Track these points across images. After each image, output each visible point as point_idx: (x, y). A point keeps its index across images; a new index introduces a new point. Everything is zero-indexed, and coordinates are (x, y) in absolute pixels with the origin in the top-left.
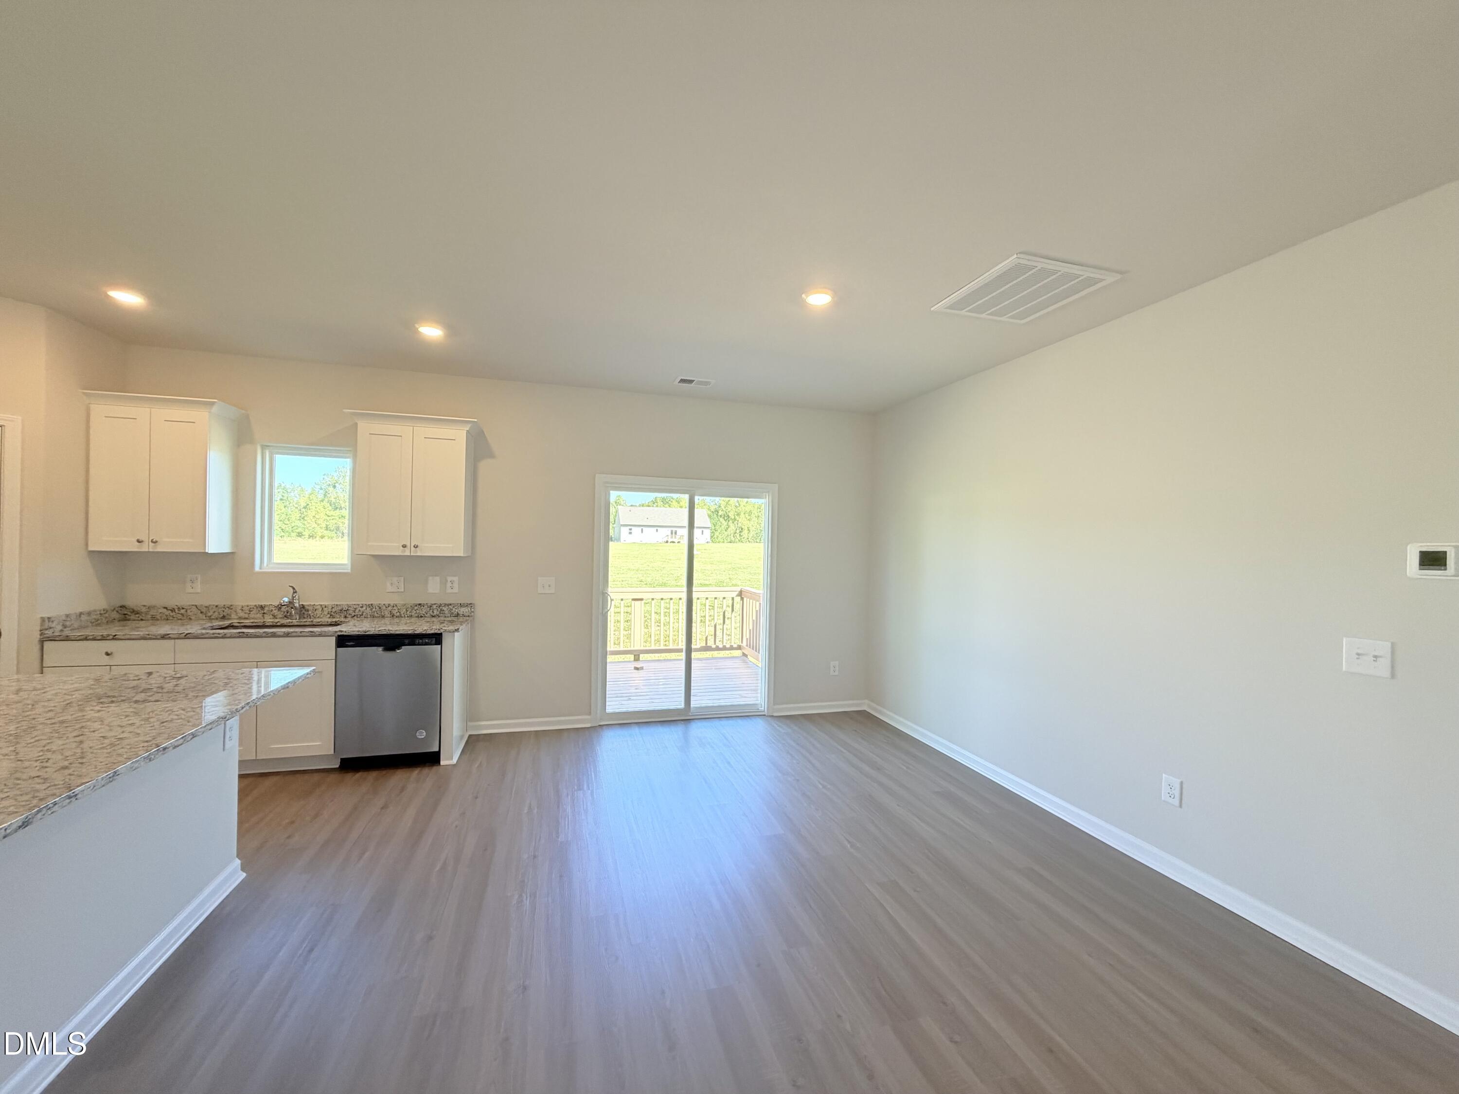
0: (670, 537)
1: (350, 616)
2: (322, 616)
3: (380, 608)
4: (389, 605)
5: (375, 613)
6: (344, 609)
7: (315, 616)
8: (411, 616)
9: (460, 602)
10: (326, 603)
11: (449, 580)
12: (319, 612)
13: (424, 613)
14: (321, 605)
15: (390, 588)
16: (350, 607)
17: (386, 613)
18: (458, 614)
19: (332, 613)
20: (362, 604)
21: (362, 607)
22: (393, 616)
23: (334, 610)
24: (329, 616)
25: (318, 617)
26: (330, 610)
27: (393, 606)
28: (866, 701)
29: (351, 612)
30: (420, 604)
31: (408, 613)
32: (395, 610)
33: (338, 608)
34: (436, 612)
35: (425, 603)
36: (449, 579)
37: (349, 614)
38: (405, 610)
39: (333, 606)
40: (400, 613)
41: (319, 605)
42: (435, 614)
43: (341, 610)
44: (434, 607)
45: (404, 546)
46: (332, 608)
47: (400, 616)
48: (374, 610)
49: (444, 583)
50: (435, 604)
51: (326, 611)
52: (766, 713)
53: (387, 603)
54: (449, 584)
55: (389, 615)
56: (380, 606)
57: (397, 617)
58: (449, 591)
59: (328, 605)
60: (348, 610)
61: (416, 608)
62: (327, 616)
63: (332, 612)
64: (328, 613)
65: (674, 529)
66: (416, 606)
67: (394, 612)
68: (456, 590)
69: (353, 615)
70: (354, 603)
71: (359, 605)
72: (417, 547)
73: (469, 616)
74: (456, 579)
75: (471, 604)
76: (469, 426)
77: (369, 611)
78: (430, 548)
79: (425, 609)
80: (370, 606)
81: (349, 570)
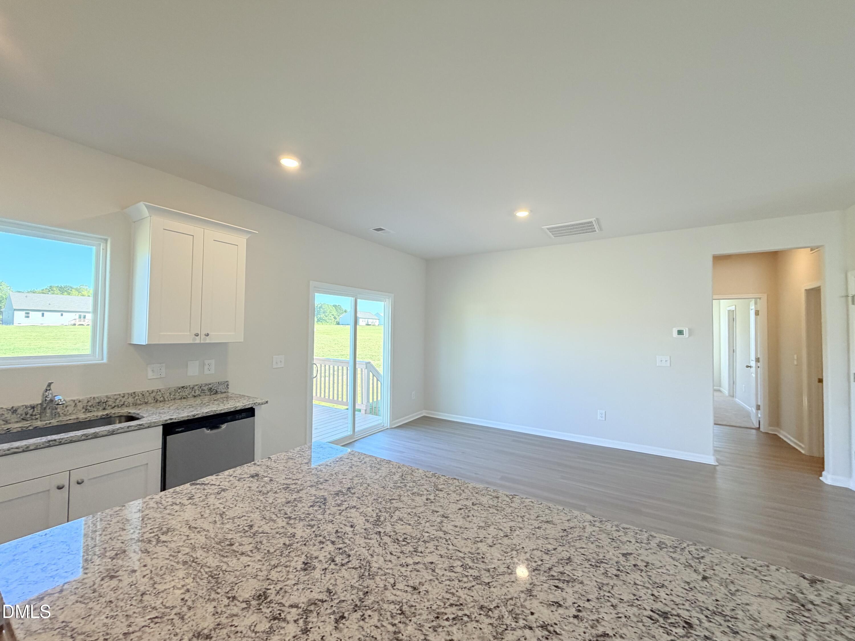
0: (77, 320)
1: (110, 407)
2: (74, 412)
3: (143, 395)
4: (153, 392)
5: (138, 400)
6: (103, 401)
7: (65, 413)
8: (175, 399)
9: (218, 381)
10: (81, 398)
11: (207, 364)
12: (70, 409)
13: (186, 394)
14: (74, 401)
15: (150, 375)
16: (110, 398)
17: (150, 399)
18: (216, 391)
19: (88, 408)
20: (124, 394)
21: (123, 397)
22: (156, 402)
23: (90, 404)
24: (84, 410)
25: (70, 414)
26: (85, 405)
27: (157, 392)
28: (424, 411)
29: (110, 403)
30: (183, 387)
31: (172, 396)
32: (159, 395)
33: (95, 401)
34: (197, 393)
35: (188, 385)
36: (207, 362)
37: (109, 406)
38: (168, 394)
39: (89, 400)
40: (164, 397)
41: (72, 400)
42: (197, 394)
43: (99, 403)
44: (196, 388)
45: (197, 335)
46: (88, 401)
47: (164, 401)
48: (137, 397)
49: (202, 366)
50: (197, 385)
51: (80, 406)
52: (389, 427)
53: (150, 389)
54: (206, 367)
55: (153, 401)
56: (144, 393)
57: (161, 402)
58: (207, 372)
59: (82, 399)
60: (107, 401)
61: (179, 391)
62: (80, 411)
63: (87, 406)
64: (83, 408)
65: (82, 314)
66: (179, 389)
67: (158, 397)
68: (213, 371)
69: (113, 406)
70: (114, 394)
71: (120, 395)
72: (207, 335)
73: (225, 392)
74: (213, 362)
75: (227, 382)
76: (249, 235)
77: (131, 400)
78: (215, 338)
79: (187, 391)
80: (133, 394)
81: (105, 361)
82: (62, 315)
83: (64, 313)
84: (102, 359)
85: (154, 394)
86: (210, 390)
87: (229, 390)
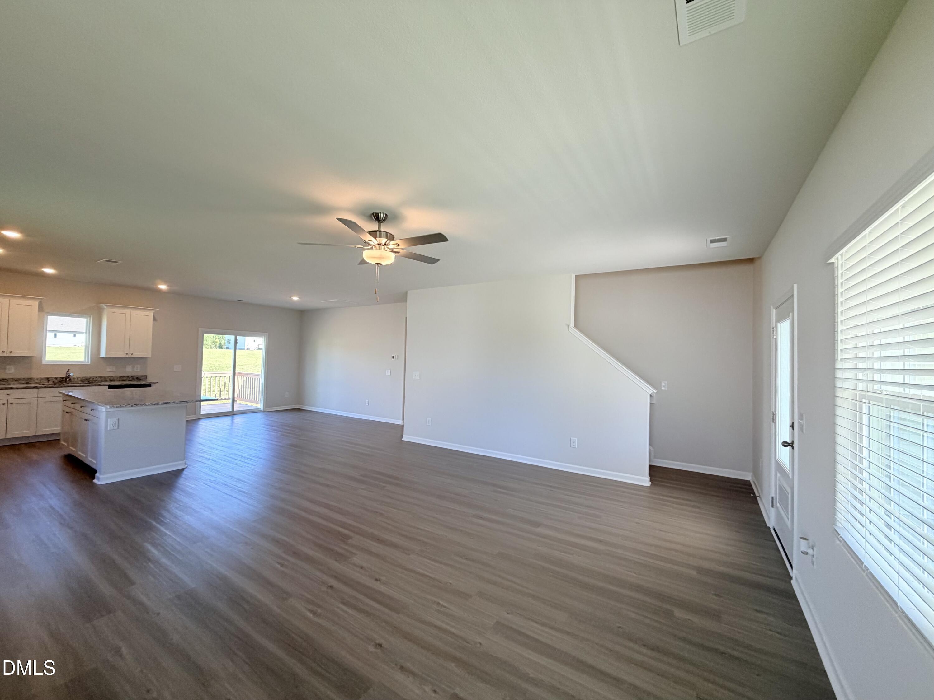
3: (104, 378)
5: (103, 380)
7: (74, 381)
9: (141, 375)
10: (80, 376)
12: (76, 380)
14: (77, 377)
15: (108, 370)
16: (91, 377)
17: (108, 380)
18: (140, 379)
21: (97, 378)
24: (81, 381)
25: (76, 382)
28: (298, 405)
29: (91, 380)
30: (123, 376)
31: (118, 379)
33: (85, 378)
35: (126, 375)
36: (136, 366)
38: (116, 378)
39: (83, 377)
40: (114, 379)
42: (129, 380)
43: (87, 379)
44: (129, 377)
45: (127, 354)
49: (133, 367)
51: (79, 379)
52: (262, 411)
53: (108, 376)
54: (136, 368)
58: (135, 370)
62: (79, 381)
63: (82, 379)
67: (112, 379)
68: (138, 370)
70: (93, 376)
71: (95, 377)
72: (132, 354)
73: (145, 380)
74: (139, 366)
75: (146, 376)
76: (153, 311)
77: (99, 379)
78: (137, 355)
79: (125, 378)
80: (101, 377)
81: (89, 363)
82: (75, 336)
83: (77, 335)
84: (88, 362)
85: (110, 378)
86: (137, 378)
87: (147, 379)
